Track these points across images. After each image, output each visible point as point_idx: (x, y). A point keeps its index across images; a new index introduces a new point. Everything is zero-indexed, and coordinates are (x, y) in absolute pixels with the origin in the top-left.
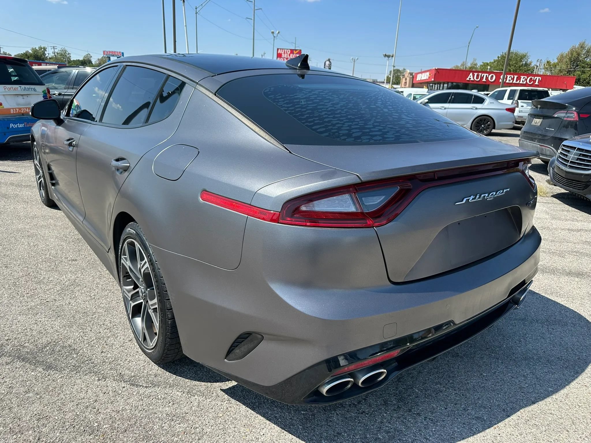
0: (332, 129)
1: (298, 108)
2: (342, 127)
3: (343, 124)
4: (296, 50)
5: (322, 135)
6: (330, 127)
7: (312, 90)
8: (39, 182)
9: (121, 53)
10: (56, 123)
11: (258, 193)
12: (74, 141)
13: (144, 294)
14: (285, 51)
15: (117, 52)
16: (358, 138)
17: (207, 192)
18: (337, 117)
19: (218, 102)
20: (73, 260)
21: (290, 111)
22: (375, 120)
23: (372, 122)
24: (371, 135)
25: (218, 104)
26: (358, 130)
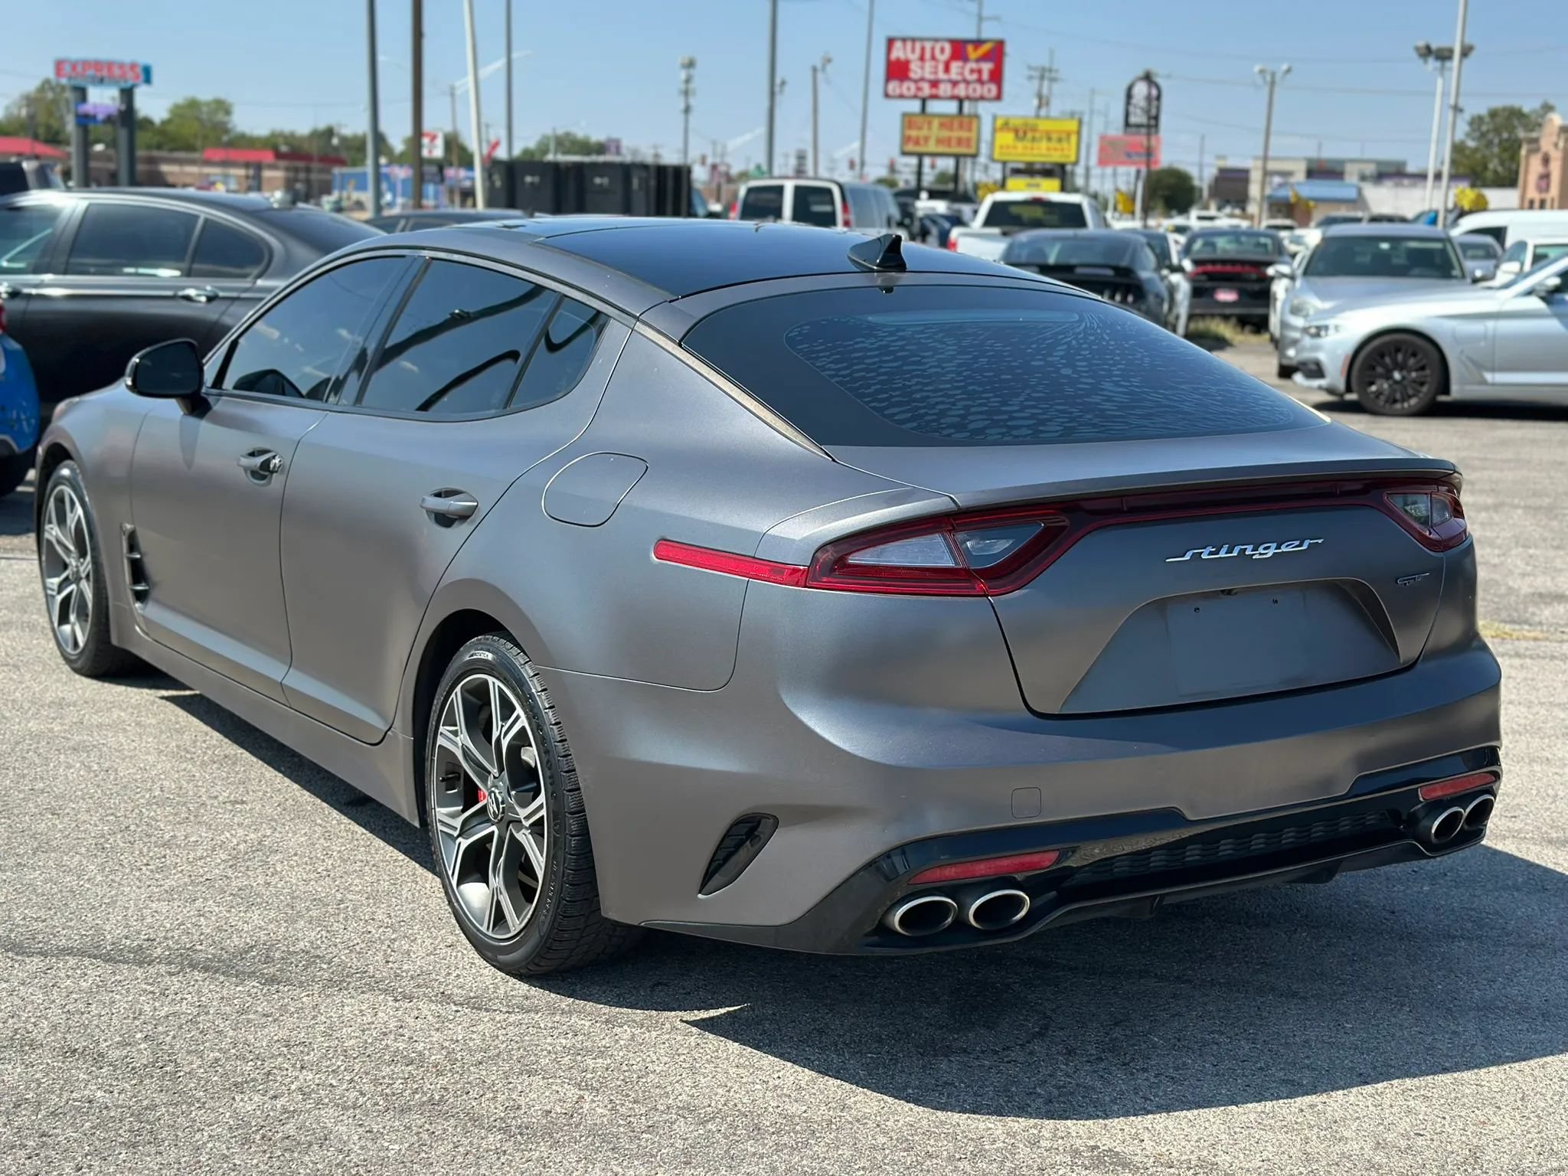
0: (926, 414)
1: (858, 371)
2: (950, 409)
3: (954, 404)
4: (978, 43)
5: (903, 427)
6: (922, 411)
7: (899, 329)
8: (59, 598)
9: (139, 70)
10: (187, 408)
11: (770, 535)
12: (274, 457)
13: (501, 806)
14: (923, 50)
15: (121, 66)
16: (981, 431)
17: (668, 543)
18: (941, 390)
19: (688, 362)
20: (236, 802)
21: (841, 378)
22: (1029, 394)
23: (1021, 398)
24: (1009, 427)
25: (687, 365)
26: (984, 417)
